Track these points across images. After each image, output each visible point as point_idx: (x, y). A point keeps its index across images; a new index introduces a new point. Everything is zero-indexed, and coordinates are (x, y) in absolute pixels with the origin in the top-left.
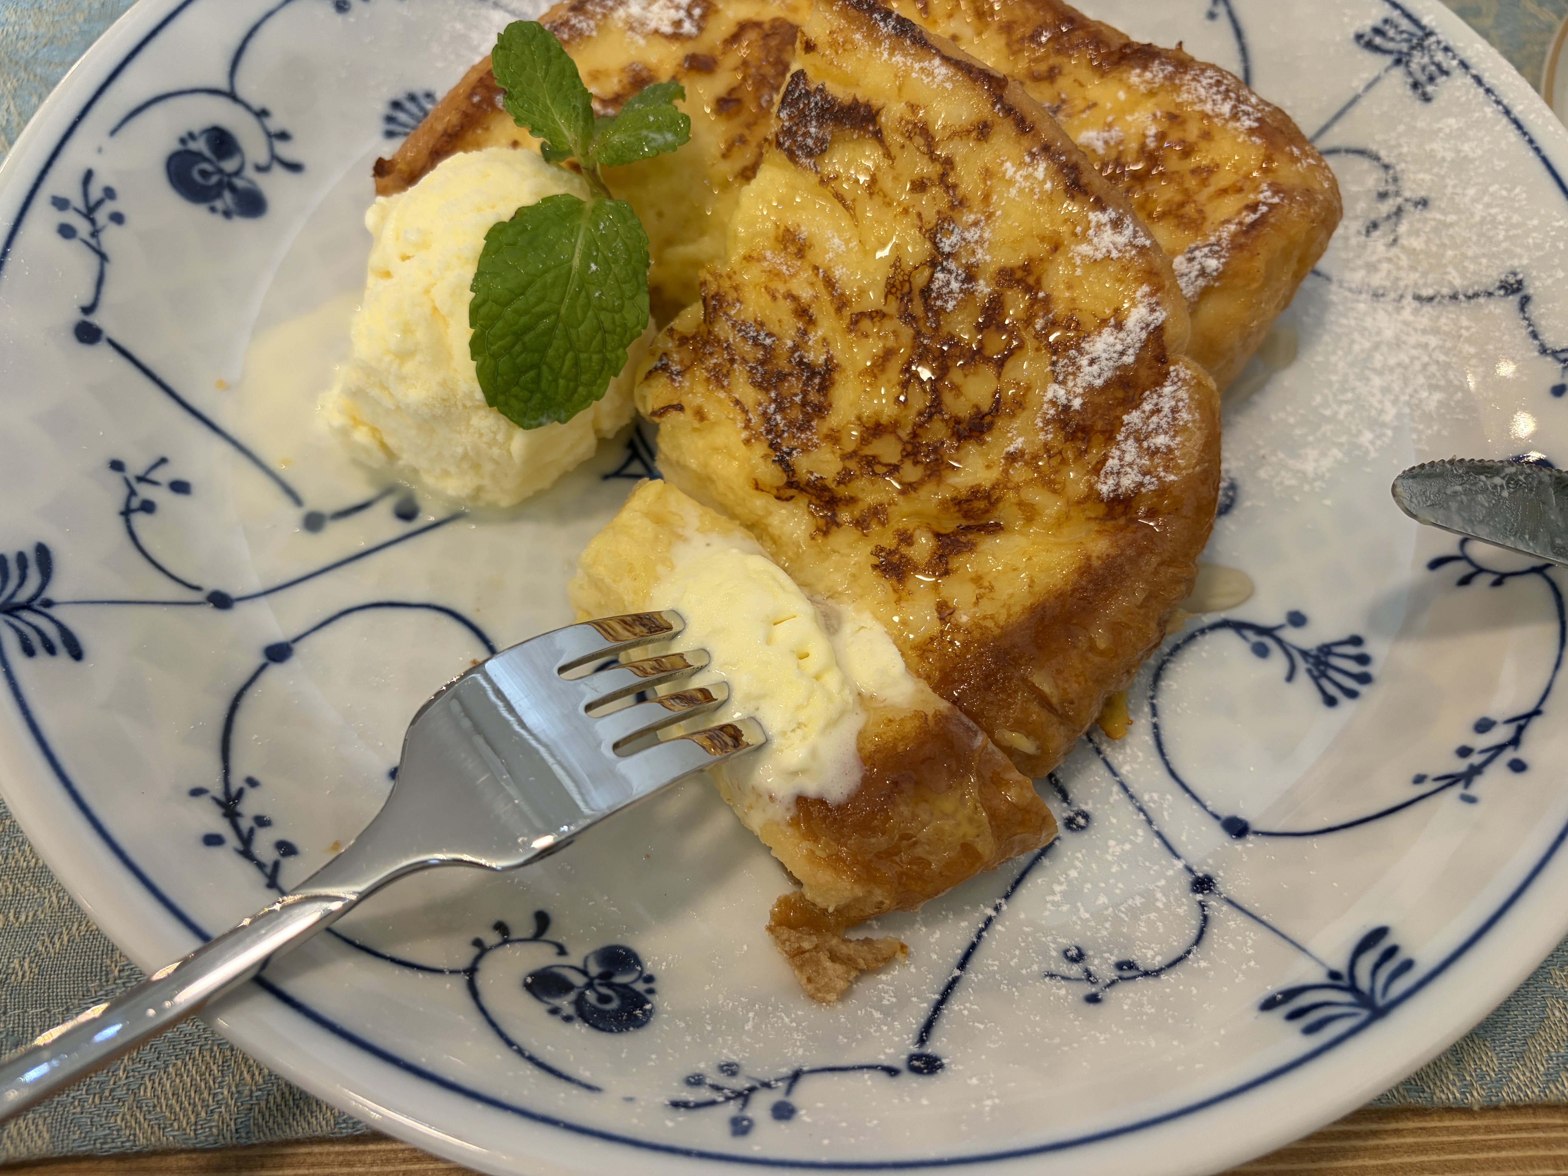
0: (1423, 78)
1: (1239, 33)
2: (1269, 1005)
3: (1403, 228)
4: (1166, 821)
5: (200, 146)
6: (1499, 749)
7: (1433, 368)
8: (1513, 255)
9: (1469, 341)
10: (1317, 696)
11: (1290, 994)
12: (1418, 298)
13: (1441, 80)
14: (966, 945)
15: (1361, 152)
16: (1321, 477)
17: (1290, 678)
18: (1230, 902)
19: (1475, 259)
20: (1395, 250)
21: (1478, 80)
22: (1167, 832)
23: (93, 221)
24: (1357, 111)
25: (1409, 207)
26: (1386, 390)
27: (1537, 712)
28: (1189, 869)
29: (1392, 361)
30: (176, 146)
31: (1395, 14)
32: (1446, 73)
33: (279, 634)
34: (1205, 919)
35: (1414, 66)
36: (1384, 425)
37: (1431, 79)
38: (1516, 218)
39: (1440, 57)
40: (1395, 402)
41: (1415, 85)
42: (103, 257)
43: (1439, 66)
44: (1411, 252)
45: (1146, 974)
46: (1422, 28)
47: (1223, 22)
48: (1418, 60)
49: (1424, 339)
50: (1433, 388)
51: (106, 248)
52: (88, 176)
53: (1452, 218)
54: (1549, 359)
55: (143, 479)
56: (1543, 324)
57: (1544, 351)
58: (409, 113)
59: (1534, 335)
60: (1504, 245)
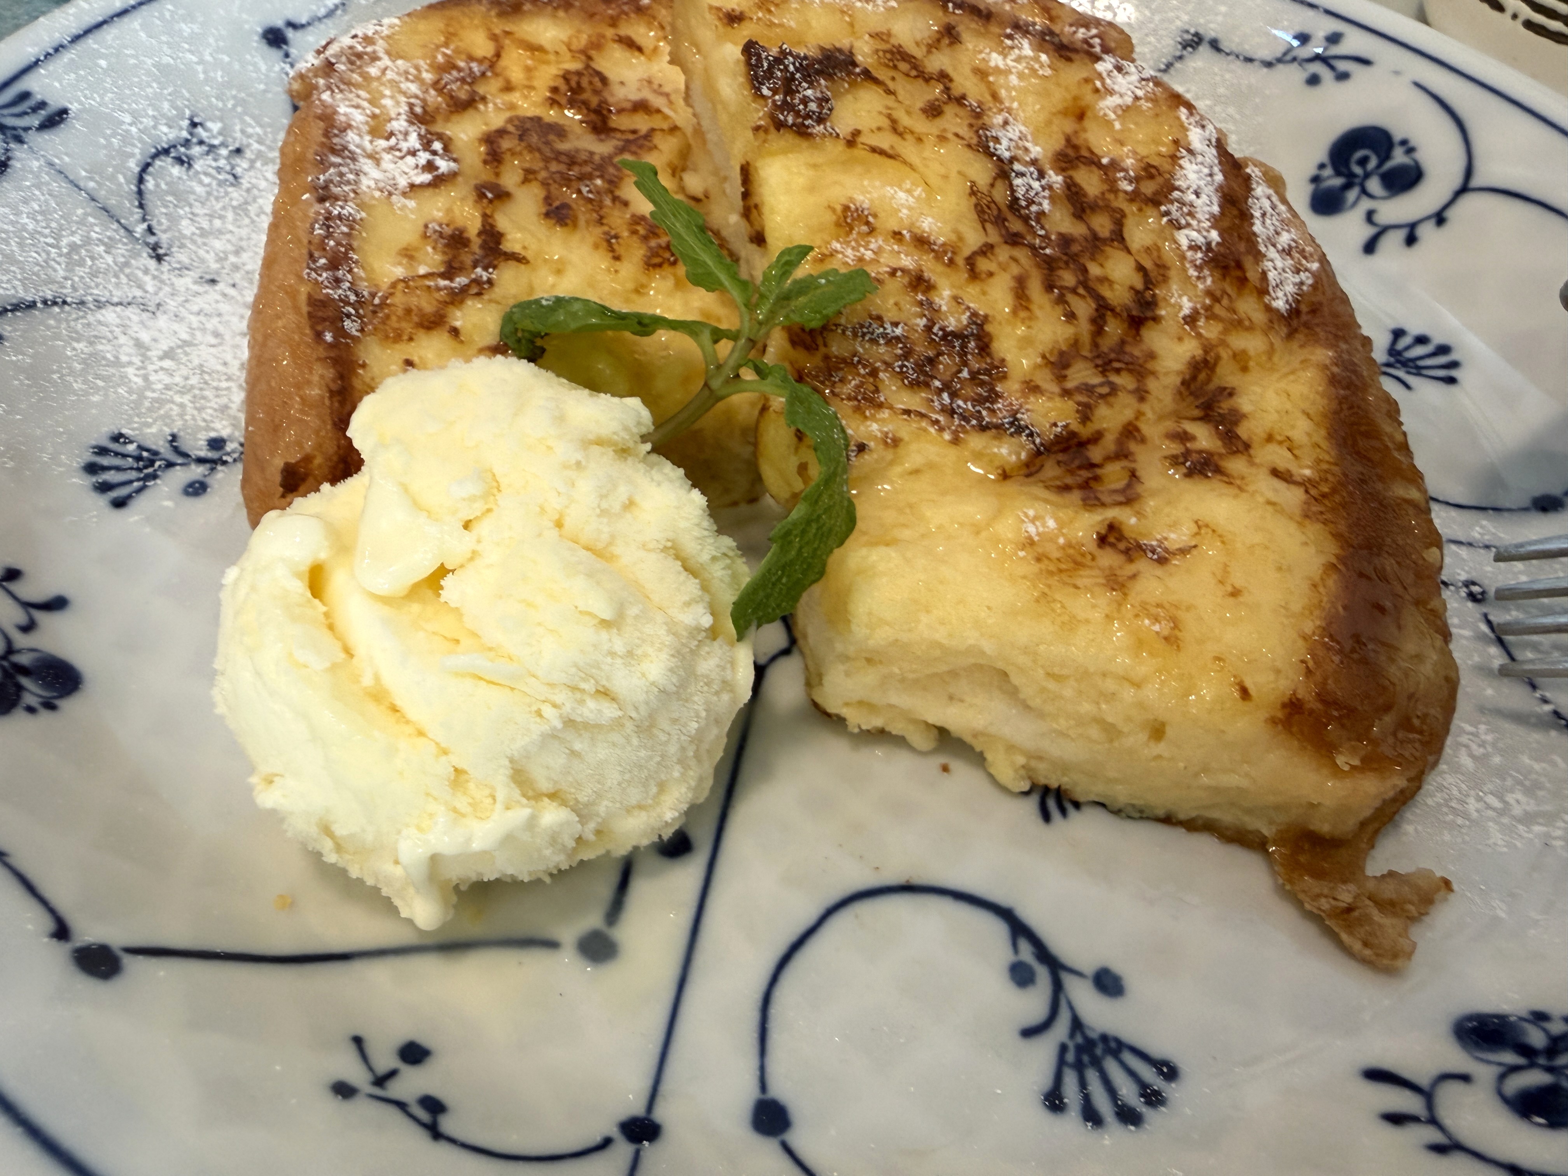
8: (1172, 20)
10: (1439, 384)
17: (1406, 386)
33: (745, 1095)
54: (1280, 67)
55: (381, 1081)
56: (1248, 49)
57: (1269, 65)
58: (118, 469)
59: (1249, 60)
60: (1157, 18)
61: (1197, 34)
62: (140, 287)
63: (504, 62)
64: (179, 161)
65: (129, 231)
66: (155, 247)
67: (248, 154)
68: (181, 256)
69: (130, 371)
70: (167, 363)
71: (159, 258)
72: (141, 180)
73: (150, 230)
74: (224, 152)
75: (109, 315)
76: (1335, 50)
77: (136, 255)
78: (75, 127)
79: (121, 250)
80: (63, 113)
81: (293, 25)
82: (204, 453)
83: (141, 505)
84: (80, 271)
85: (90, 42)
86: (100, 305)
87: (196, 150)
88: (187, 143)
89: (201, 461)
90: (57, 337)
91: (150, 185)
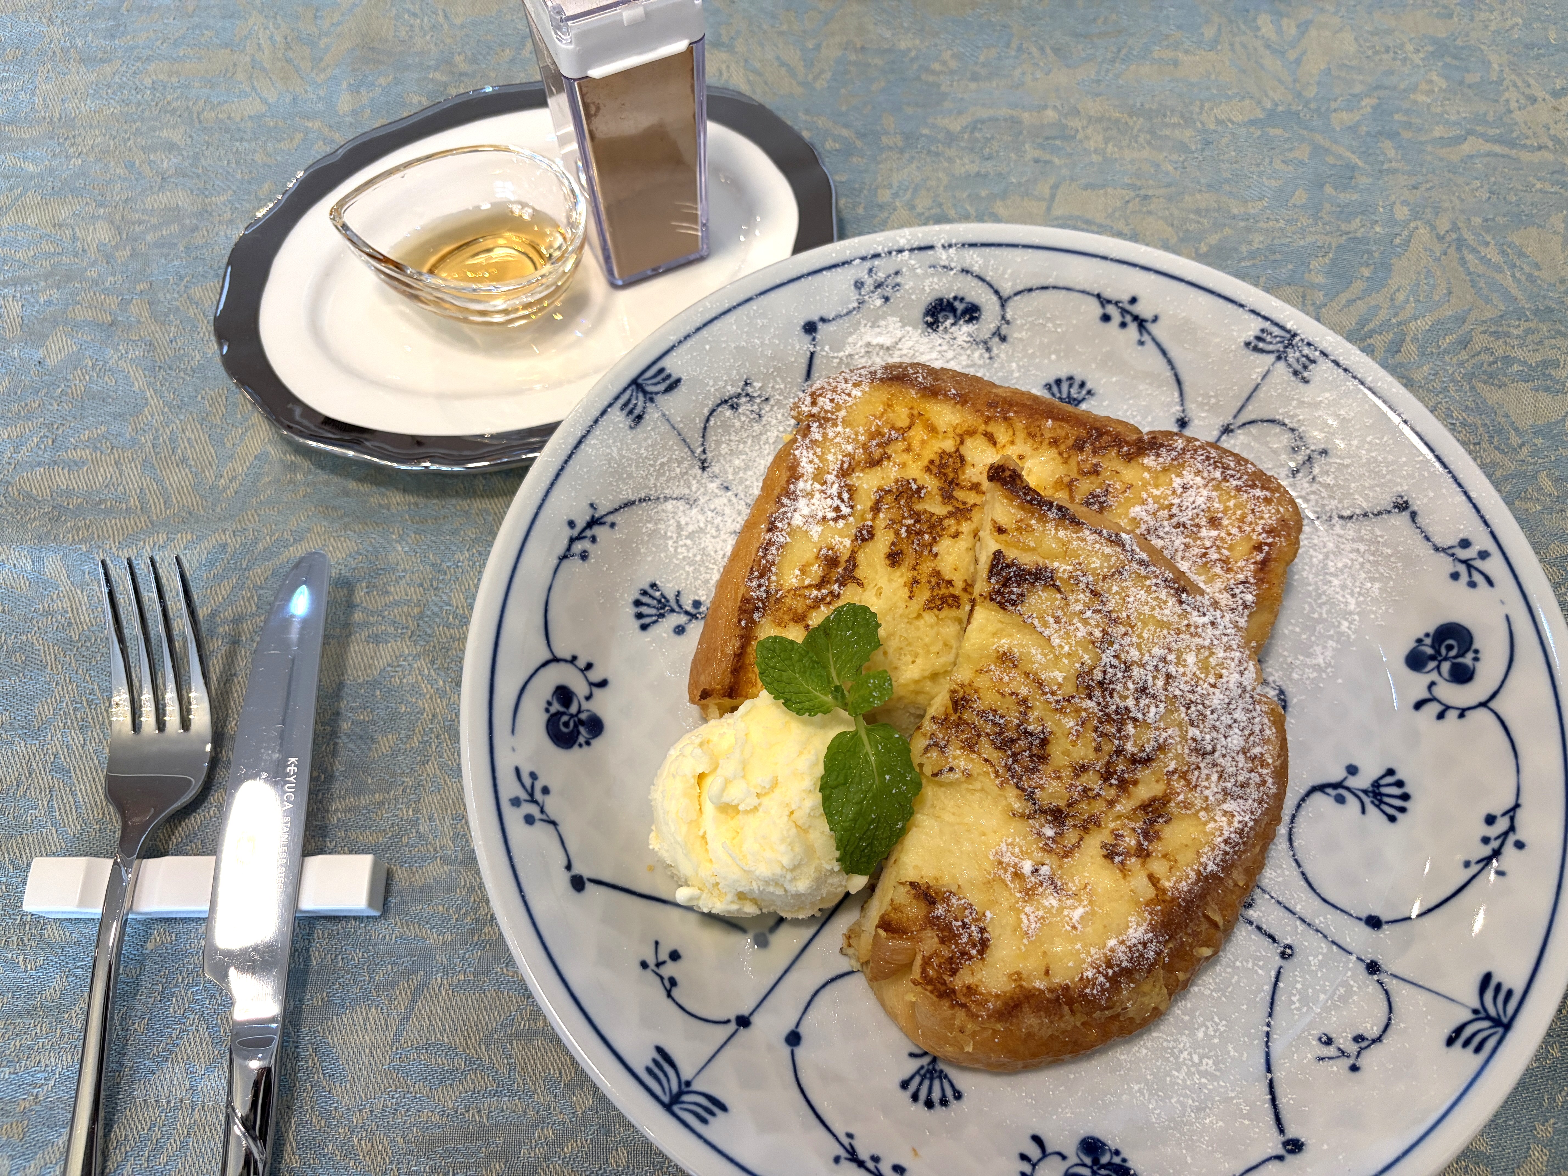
0: (1299, 368)
1: (1164, 352)
2: (1450, 1042)
3: (1316, 470)
4: (1332, 931)
5: (556, 707)
6: (1505, 835)
7: (1368, 566)
8: (1396, 484)
9: (1385, 544)
10: (1384, 818)
11: (1459, 1031)
12: (1341, 517)
13: (1312, 367)
14: (1263, 1055)
15: (1272, 421)
16: (1329, 665)
17: (1363, 811)
18: (1395, 976)
19: (1371, 488)
20: (1315, 486)
21: (1336, 363)
22: (1336, 939)
23: (536, 802)
24: (1261, 394)
25: (1315, 455)
26: (1344, 587)
27: (1517, 806)
28: (1359, 959)
29: (1340, 565)
30: (545, 717)
31: (1267, 325)
32: (1314, 362)
33: (787, 1026)
34: (1386, 992)
35: (1291, 360)
36: (1351, 613)
37: (1305, 367)
38: (1390, 458)
39: (1306, 350)
40: (1352, 594)
41: (1296, 373)
42: (554, 823)
43: (1307, 357)
44: (1327, 486)
45: (1374, 1041)
46: (1288, 331)
47: (1150, 344)
48: (1292, 355)
49: (1355, 546)
50: (1372, 580)
51: (553, 817)
52: (517, 771)
53: (1347, 461)
54: (1442, 554)
55: (659, 965)
56: (1431, 530)
57: (1437, 549)
58: (648, 605)
59: (1427, 538)
60: (1388, 477)
61: (1406, 502)
62: (689, 487)
63: (911, 433)
64: (732, 407)
65: (693, 452)
66: (703, 462)
67: (772, 402)
68: (715, 468)
69: (670, 542)
70: (688, 542)
71: (704, 469)
72: (708, 420)
73: (704, 452)
74: (758, 400)
75: (669, 506)
76: (1479, 564)
77: (692, 466)
78: (682, 388)
79: (686, 464)
80: (678, 381)
81: (823, 320)
82: (689, 608)
83: (654, 630)
84: (662, 479)
85: (705, 332)
86: (666, 499)
87: (743, 400)
88: (738, 396)
89: (687, 613)
90: (640, 521)
91: (712, 423)
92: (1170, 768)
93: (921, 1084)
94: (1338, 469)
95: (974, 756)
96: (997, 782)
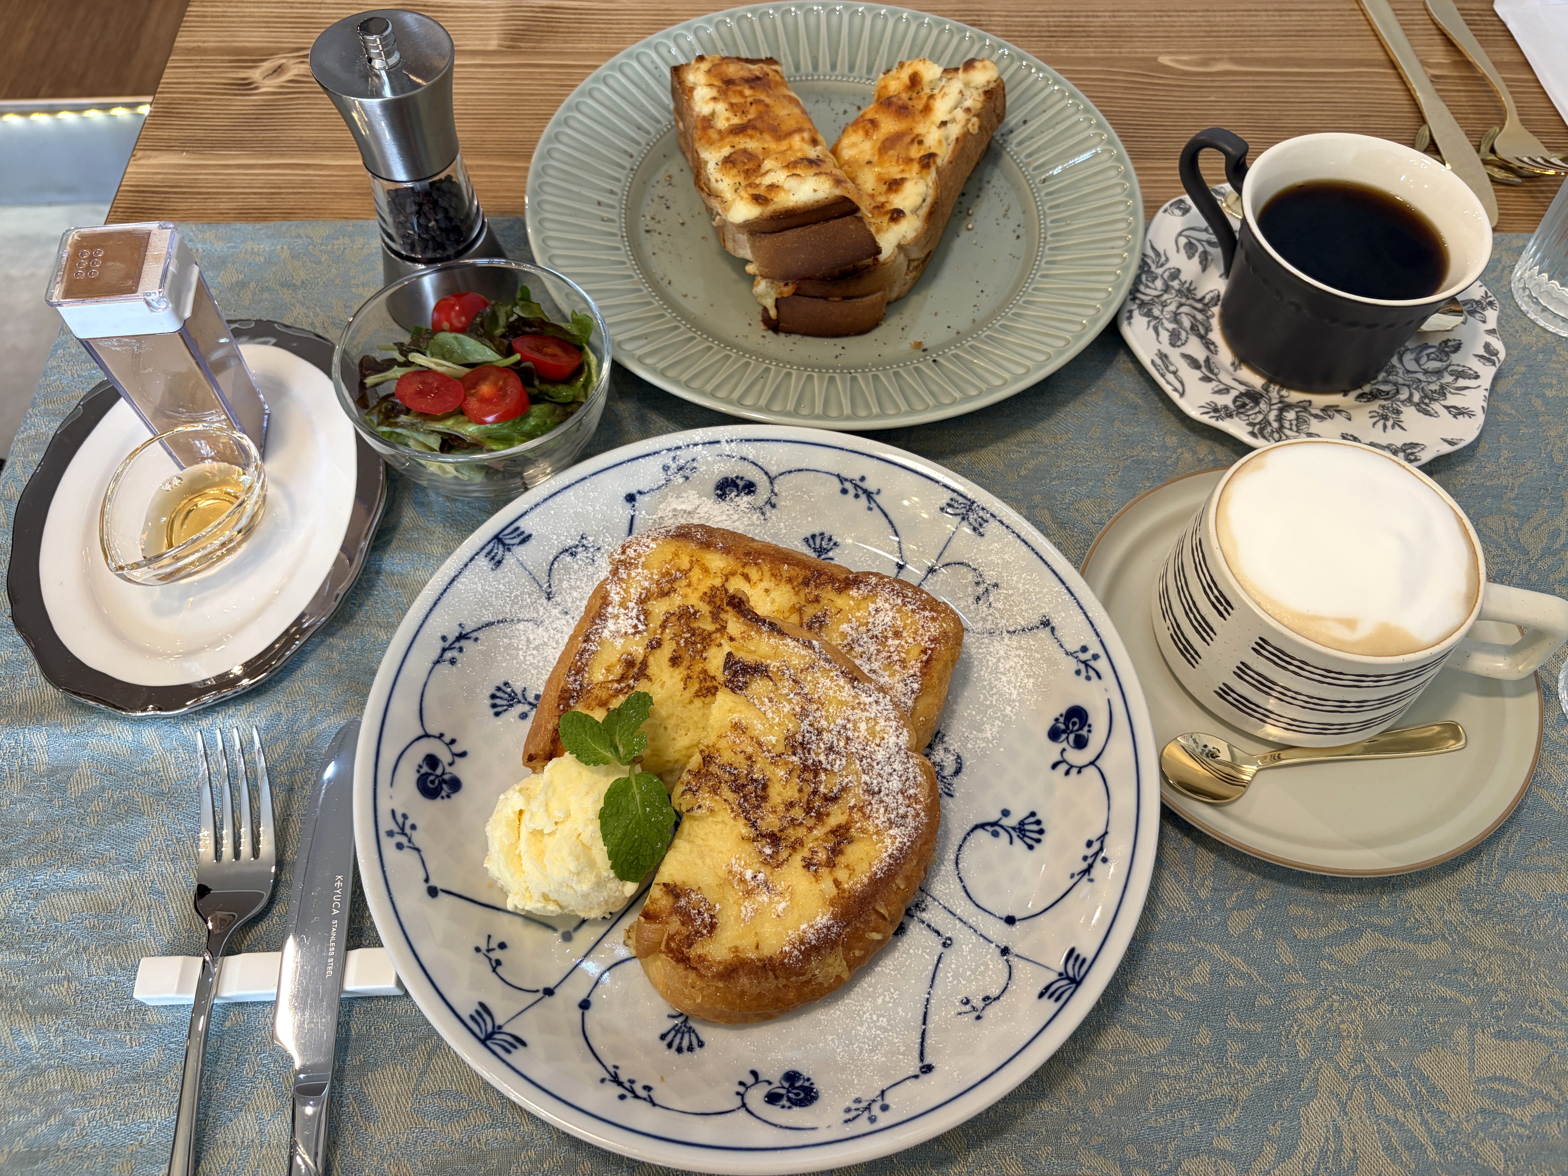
0: (977, 525)
1: (886, 516)
2: (1041, 995)
3: (991, 599)
4: (981, 928)
5: (425, 769)
6: (1096, 854)
7: (1025, 667)
8: (1042, 608)
9: (1036, 651)
10: (1025, 847)
11: (1048, 988)
12: (1008, 632)
13: (985, 525)
14: (922, 1014)
15: (962, 564)
16: (994, 738)
17: (1011, 843)
18: (1017, 956)
19: (1026, 611)
20: (991, 610)
21: (1001, 522)
22: (983, 933)
23: (406, 835)
24: (953, 544)
25: (990, 588)
26: (1009, 682)
27: (1106, 833)
28: (997, 946)
29: (1007, 666)
30: (416, 776)
31: (955, 495)
32: (987, 521)
33: (582, 996)
34: (1010, 967)
35: (971, 520)
36: (1014, 701)
37: (981, 525)
38: (1037, 589)
39: (981, 513)
40: (1015, 687)
41: (975, 529)
42: (418, 850)
43: (982, 518)
44: (998, 610)
45: (995, 999)
46: (969, 500)
47: (876, 509)
48: (972, 517)
49: (1018, 652)
50: (1029, 676)
51: (417, 844)
52: (394, 812)
53: (1011, 592)
54: (1070, 657)
55: (489, 950)
56: (1063, 640)
57: (1067, 654)
58: (501, 698)
59: (1061, 646)
60: (1036, 603)
61: (1048, 620)
62: (538, 613)
63: (691, 573)
64: (572, 554)
65: (541, 587)
66: (549, 594)
67: (602, 551)
68: (558, 599)
69: (521, 653)
70: (535, 652)
71: (549, 599)
72: (552, 564)
73: (550, 586)
74: (592, 550)
75: (521, 626)
76: (1092, 663)
77: (540, 597)
78: (533, 542)
79: (535, 596)
80: (530, 536)
81: (640, 492)
82: (532, 700)
83: (504, 716)
84: (516, 607)
85: (550, 502)
86: (519, 621)
87: (580, 549)
88: (576, 546)
89: (530, 703)
90: (498, 637)
91: (556, 566)
92: (851, 804)
93: (675, 1036)
94: (1005, 598)
95: (717, 798)
96: (732, 815)
